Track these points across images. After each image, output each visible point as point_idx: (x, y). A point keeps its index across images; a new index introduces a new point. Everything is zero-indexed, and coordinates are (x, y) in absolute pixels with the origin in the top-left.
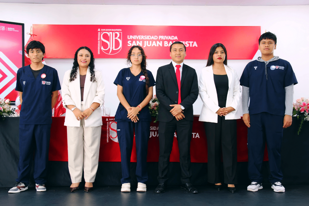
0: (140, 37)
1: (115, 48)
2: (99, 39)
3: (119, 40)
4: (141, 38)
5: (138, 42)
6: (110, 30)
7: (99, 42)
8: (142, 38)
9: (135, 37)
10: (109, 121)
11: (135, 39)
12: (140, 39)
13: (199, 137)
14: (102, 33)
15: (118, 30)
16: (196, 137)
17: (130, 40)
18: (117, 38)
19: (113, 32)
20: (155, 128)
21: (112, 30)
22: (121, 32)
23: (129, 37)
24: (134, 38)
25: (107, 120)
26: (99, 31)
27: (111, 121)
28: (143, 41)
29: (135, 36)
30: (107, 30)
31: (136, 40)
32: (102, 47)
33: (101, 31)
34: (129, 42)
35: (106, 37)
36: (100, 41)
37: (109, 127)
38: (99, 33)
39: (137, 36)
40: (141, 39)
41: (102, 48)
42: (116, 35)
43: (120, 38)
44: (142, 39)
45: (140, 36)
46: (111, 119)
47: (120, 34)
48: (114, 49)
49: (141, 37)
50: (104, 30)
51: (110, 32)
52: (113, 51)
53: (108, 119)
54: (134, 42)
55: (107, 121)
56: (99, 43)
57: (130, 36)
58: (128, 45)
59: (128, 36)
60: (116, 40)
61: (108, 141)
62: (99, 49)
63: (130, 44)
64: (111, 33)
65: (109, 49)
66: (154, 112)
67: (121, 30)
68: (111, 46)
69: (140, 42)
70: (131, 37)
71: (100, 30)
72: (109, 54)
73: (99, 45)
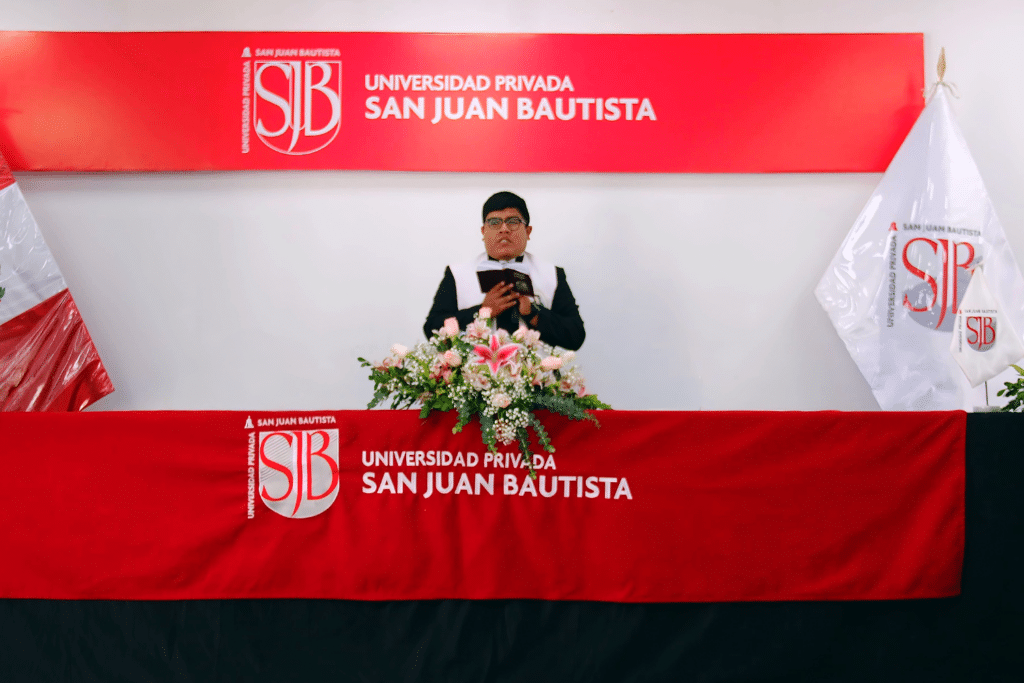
0: (415, 83)
1: (314, 127)
2: (246, 90)
3: (330, 94)
4: (420, 85)
5: (407, 102)
6: (293, 52)
7: (246, 102)
8: (425, 83)
9: (394, 82)
10: (257, 430)
11: (397, 88)
12: (415, 88)
13: (630, 497)
14: (259, 65)
15: (326, 52)
16: (617, 497)
17: (376, 93)
18: (320, 86)
19: (303, 60)
20: (447, 458)
21: (303, 53)
22: (340, 63)
23: (372, 83)
24: (391, 86)
25: (249, 424)
26: (247, 59)
27: (265, 429)
28: (430, 96)
29: (397, 77)
30: (279, 52)
31: (400, 95)
32: (260, 122)
33: (253, 58)
34: (370, 102)
35: (276, 81)
36: (251, 97)
37: (256, 453)
38: (247, 64)
39: (406, 78)
40: (419, 89)
41: (260, 129)
42: (317, 75)
43: (332, 84)
44: (424, 88)
45: (419, 77)
46: (265, 423)
47: (334, 68)
48: (309, 132)
49: (420, 80)
50: (270, 52)
51: (292, 63)
52: (305, 142)
53: (255, 422)
54: (392, 101)
55: (250, 430)
56: (246, 107)
57: (376, 77)
58: (368, 116)
59: (367, 77)
60: (316, 94)
61: (251, 513)
62: (248, 130)
63: (377, 109)
64: (297, 65)
65: (290, 131)
66: (443, 391)
67: (337, 53)
68: (297, 119)
69: (416, 102)
70: (381, 81)
71: (253, 52)
72: (289, 152)
73: (246, 114)
